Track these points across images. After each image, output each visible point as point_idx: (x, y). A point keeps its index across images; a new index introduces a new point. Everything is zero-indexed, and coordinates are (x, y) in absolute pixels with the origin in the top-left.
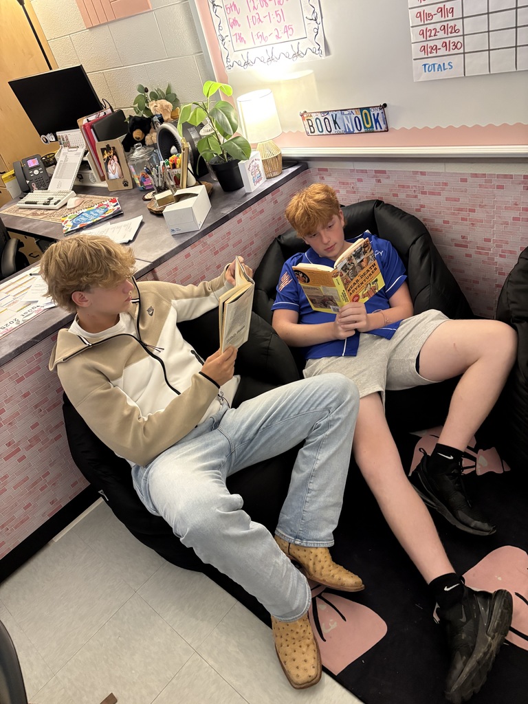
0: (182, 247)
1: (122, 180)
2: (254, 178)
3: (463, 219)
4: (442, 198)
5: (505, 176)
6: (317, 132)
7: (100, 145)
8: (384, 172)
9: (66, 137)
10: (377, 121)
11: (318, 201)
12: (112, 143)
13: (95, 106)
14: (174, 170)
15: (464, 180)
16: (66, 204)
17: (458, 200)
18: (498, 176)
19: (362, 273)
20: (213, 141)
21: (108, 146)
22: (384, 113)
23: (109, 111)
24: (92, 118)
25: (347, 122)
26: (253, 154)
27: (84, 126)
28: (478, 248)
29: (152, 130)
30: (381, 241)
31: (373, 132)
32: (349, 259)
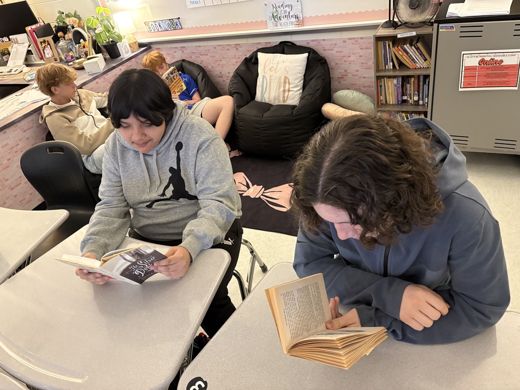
0: (95, 78)
1: (54, 58)
2: (125, 51)
3: (219, 65)
4: (209, 56)
5: (229, 45)
6: (153, 31)
7: (39, 40)
8: (184, 47)
9: (16, 38)
10: (177, 25)
11: (155, 57)
12: (46, 39)
13: (35, 21)
14: (84, 49)
15: (215, 48)
16: (22, 71)
17: (215, 57)
18: (226, 45)
19: (175, 81)
20: (103, 35)
21: (44, 40)
22: (179, 21)
23: (42, 24)
24: (34, 27)
25: (165, 26)
26: (123, 40)
27: (30, 31)
28: (227, 77)
29: (68, 32)
30: (186, 75)
31: (176, 29)
32: (168, 75)
